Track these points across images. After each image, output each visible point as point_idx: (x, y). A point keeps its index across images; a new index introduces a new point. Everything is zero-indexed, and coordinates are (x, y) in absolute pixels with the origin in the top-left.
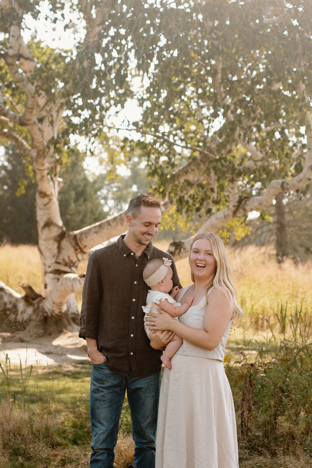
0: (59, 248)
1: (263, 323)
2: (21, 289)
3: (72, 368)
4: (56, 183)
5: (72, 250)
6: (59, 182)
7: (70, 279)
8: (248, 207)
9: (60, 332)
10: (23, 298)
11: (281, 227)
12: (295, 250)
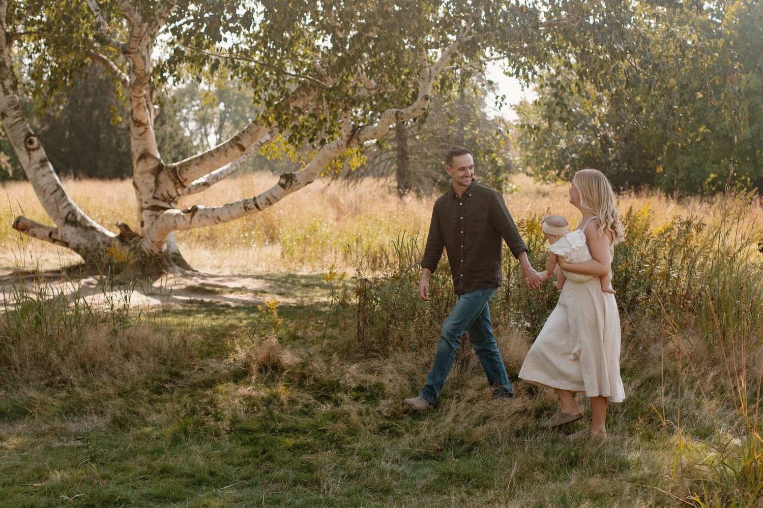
0: (157, 182)
1: (381, 262)
2: (115, 227)
3: (181, 308)
4: (152, 111)
5: (171, 184)
6: (155, 110)
7: (172, 215)
8: (362, 137)
9: (160, 274)
10: (117, 237)
11: (402, 156)
12: (420, 181)
